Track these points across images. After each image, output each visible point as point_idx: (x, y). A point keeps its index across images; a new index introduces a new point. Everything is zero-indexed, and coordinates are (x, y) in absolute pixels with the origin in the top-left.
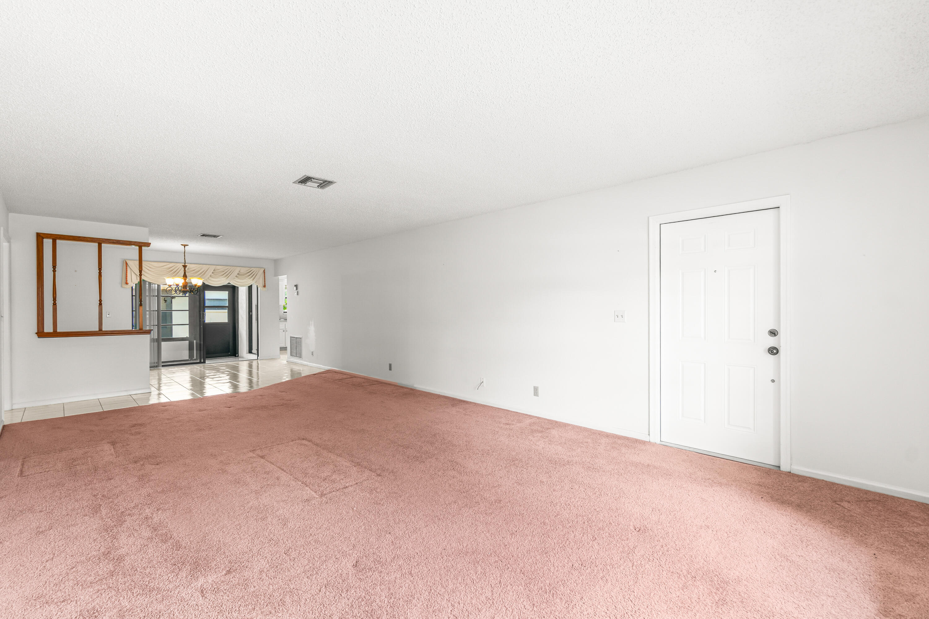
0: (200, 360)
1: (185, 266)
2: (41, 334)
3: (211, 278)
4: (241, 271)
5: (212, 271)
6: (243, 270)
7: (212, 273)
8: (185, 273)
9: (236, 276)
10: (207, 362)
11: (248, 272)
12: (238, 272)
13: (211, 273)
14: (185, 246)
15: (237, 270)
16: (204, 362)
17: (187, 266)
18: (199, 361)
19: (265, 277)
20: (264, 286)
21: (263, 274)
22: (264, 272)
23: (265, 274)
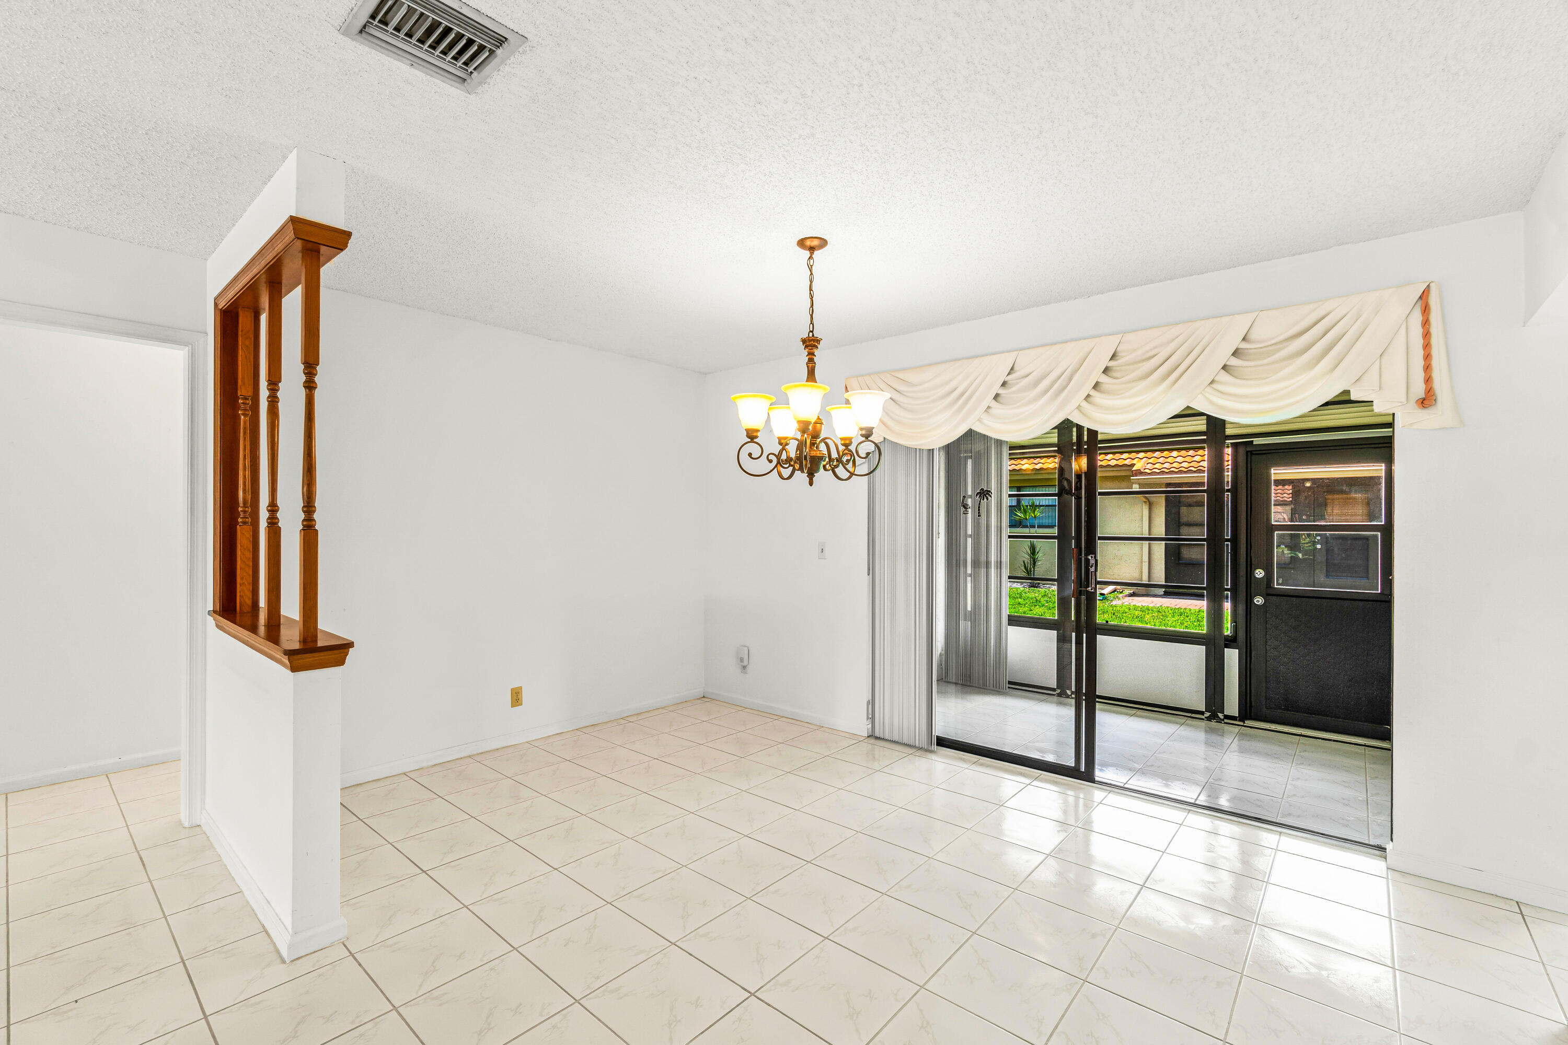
4: (1256, 336)
5: (1105, 362)
9: (1225, 368)
19: (1427, 335)
20: (1424, 399)
21: (1417, 317)
22: (1426, 310)
23: (1434, 318)
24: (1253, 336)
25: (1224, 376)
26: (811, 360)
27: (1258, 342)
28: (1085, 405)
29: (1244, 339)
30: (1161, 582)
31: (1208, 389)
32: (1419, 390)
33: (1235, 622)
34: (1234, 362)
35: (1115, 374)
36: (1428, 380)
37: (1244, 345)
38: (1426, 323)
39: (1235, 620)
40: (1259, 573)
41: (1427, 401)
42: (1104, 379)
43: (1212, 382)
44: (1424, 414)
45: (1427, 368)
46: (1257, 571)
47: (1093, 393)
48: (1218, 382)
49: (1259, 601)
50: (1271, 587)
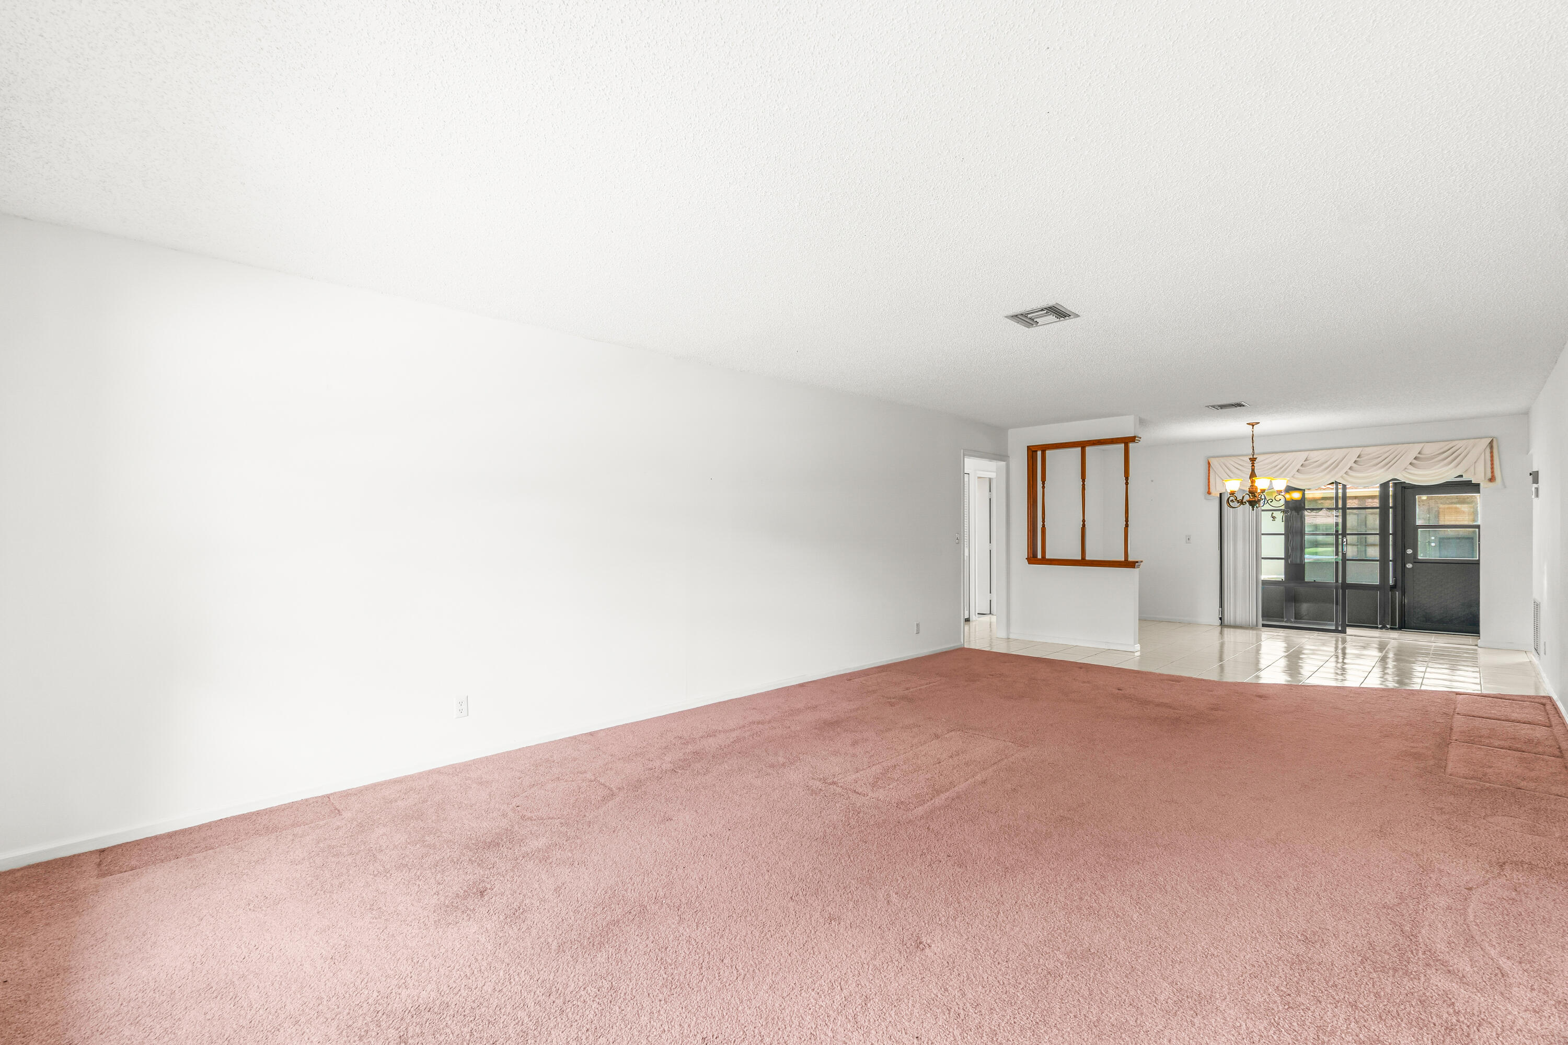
0: (1337, 626)
1: (1253, 460)
2: (1033, 559)
3: (1351, 473)
4: (1424, 452)
5: (1355, 458)
6: (1429, 449)
7: (1355, 462)
8: (1253, 470)
9: (1411, 464)
10: (1349, 631)
11: (1442, 450)
12: (1415, 454)
13: (1351, 463)
14: (1253, 426)
15: (1414, 451)
16: (1344, 632)
17: (1256, 459)
18: (1334, 628)
19: (1492, 457)
20: (1491, 479)
21: (1488, 451)
22: (1491, 448)
23: (1495, 451)
24: (1423, 452)
25: (1410, 467)
26: (1253, 466)
27: (1424, 455)
28: (1345, 475)
29: (1419, 453)
30: (1376, 582)
31: (1404, 472)
32: (1489, 475)
33: (1395, 577)
34: (1415, 461)
35: (1360, 463)
36: (1492, 472)
37: (1419, 456)
38: (1492, 452)
39: (1395, 576)
40: (1409, 551)
41: (1492, 479)
42: (1354, 465)
43: (1406, 468)
44: (1491, 484)
45: (1492, 468)
46: (1408, 550)
47: (1349, 471)
48: (1408, 469)
49: (1409, 566)
50: (1416, 558)
